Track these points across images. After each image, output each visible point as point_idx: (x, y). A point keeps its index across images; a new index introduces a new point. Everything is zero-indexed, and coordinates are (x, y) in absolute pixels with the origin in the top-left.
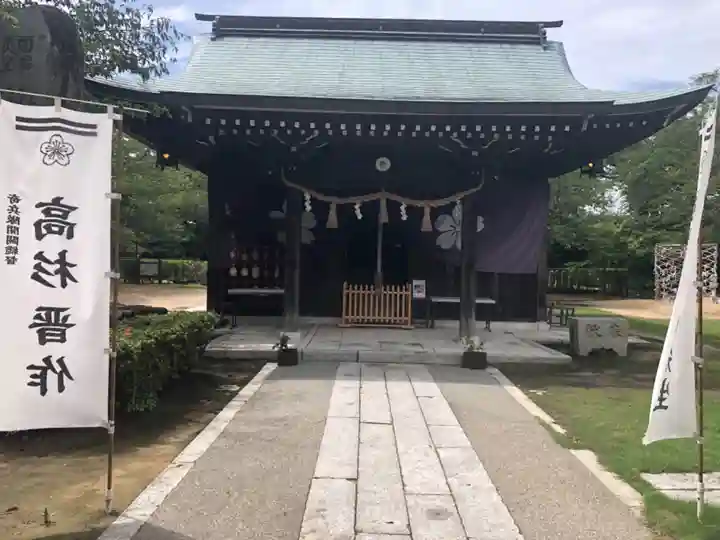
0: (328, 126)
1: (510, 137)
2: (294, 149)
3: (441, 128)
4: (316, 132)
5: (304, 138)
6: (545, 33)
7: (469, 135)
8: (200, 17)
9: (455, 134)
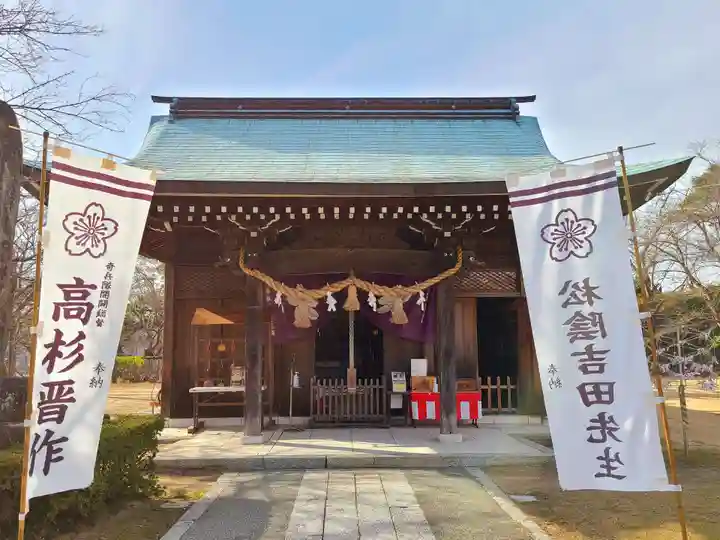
0: (288, 210)
1: (483, 216)
2: (254, 234)
3: (408, 210)
4: (278, 217)
5: (263, 223)
6: (518, 109)
7: (440, 216)
8: (157, 99)
9: (425, 216)
